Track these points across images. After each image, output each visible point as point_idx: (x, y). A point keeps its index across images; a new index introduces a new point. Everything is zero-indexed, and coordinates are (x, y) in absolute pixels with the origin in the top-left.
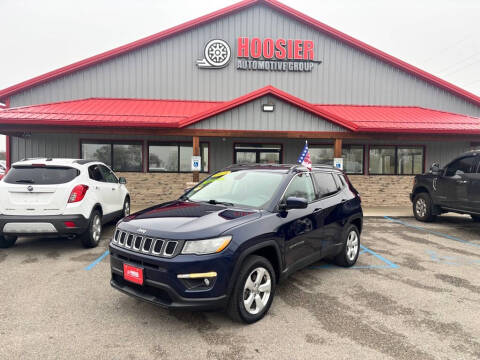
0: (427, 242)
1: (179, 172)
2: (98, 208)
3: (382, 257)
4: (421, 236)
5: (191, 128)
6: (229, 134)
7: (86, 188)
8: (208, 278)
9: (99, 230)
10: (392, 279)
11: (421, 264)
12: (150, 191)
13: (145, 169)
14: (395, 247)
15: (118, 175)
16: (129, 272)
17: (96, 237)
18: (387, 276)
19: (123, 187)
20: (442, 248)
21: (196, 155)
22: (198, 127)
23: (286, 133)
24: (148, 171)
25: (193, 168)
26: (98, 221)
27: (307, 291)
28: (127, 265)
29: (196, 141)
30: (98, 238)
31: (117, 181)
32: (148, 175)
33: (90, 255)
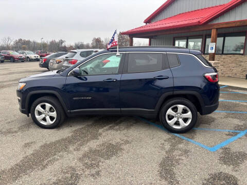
5: (211, 23)
21: (213, 42)
25: (210, 51)
29: (214, 32)
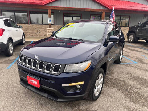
0: (139, 51)
1: (42, 24)
2: (10, 39)
3: (128, 58)
4: (135, 49)
5: (48, 5)
6: (63, 9)
7: (3, 30)
8: (79, 85)
9: (12, 49)
10: (139, 69)
11: (144, 61)
12: (32, 32)
13: (29, 23)
14: (129, 54)
15: (18, 25)
16: (30, 80)
17: (11, 52)
18: (136, 67)
19: (21, 30)
20: (145, 54)
22: (50, 5)
23: (85, 9)
24: (31, 24)
25: (49, 23)
26: (11, 45)
27: (110, 77)
28: (29, 76)
30: (12, 52)
31: (18, 27)
32: (30, 25)
33: (9, 60)
